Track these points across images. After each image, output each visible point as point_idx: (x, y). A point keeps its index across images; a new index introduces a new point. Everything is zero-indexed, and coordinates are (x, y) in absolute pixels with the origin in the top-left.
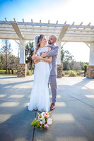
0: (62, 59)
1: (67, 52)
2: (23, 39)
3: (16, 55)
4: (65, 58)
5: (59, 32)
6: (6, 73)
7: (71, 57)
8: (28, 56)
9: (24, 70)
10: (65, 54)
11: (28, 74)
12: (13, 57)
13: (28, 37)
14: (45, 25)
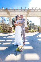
1: (31, 21)
2: (10, 16)
3: (8, 24)
6: (3, 32)
8: (13, 24)
10: (30, 22)
11: (13, 32)
12: (6, 24)
14: (20, 10)
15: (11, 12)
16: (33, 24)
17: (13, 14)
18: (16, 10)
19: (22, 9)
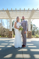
0: (31, 29)
1: (34, 25)
2: (11, 18)
4: (33, 28)
5: (30, 14)
7: (36, 28)
9: (12, 34)
11: (13, 37)
13: (14, 17)
14: (22, 11)
15: (12, 14)
16: (38, 29)
17: (14, 16)
18: (18, 11)
19: (24, 10)
